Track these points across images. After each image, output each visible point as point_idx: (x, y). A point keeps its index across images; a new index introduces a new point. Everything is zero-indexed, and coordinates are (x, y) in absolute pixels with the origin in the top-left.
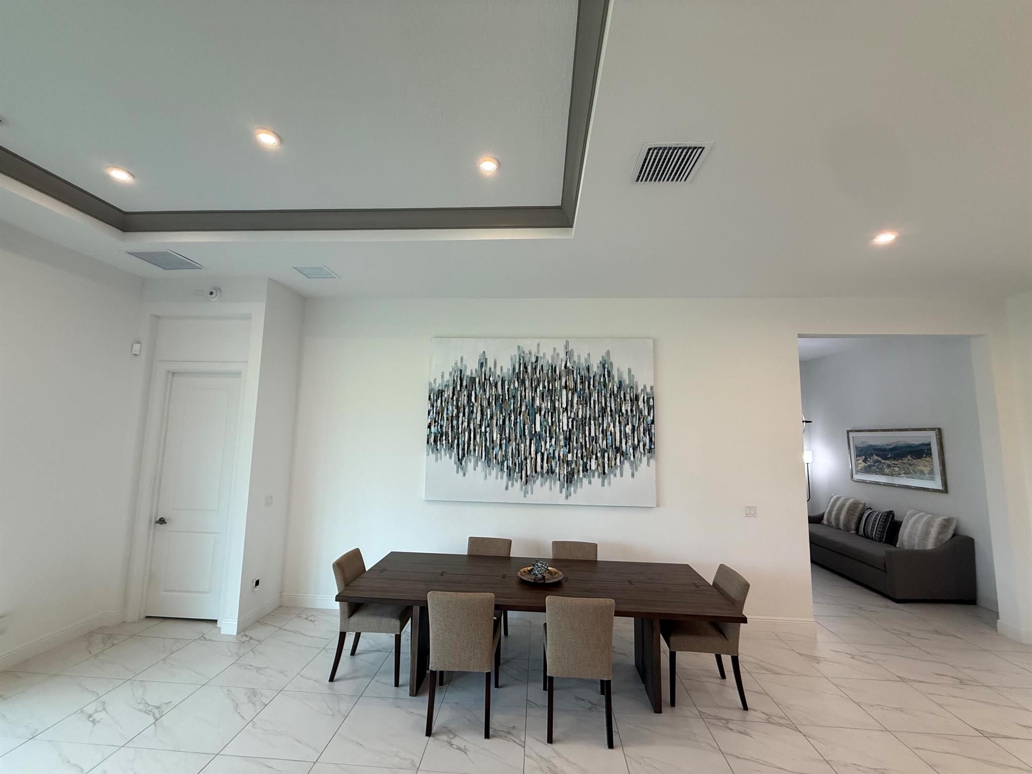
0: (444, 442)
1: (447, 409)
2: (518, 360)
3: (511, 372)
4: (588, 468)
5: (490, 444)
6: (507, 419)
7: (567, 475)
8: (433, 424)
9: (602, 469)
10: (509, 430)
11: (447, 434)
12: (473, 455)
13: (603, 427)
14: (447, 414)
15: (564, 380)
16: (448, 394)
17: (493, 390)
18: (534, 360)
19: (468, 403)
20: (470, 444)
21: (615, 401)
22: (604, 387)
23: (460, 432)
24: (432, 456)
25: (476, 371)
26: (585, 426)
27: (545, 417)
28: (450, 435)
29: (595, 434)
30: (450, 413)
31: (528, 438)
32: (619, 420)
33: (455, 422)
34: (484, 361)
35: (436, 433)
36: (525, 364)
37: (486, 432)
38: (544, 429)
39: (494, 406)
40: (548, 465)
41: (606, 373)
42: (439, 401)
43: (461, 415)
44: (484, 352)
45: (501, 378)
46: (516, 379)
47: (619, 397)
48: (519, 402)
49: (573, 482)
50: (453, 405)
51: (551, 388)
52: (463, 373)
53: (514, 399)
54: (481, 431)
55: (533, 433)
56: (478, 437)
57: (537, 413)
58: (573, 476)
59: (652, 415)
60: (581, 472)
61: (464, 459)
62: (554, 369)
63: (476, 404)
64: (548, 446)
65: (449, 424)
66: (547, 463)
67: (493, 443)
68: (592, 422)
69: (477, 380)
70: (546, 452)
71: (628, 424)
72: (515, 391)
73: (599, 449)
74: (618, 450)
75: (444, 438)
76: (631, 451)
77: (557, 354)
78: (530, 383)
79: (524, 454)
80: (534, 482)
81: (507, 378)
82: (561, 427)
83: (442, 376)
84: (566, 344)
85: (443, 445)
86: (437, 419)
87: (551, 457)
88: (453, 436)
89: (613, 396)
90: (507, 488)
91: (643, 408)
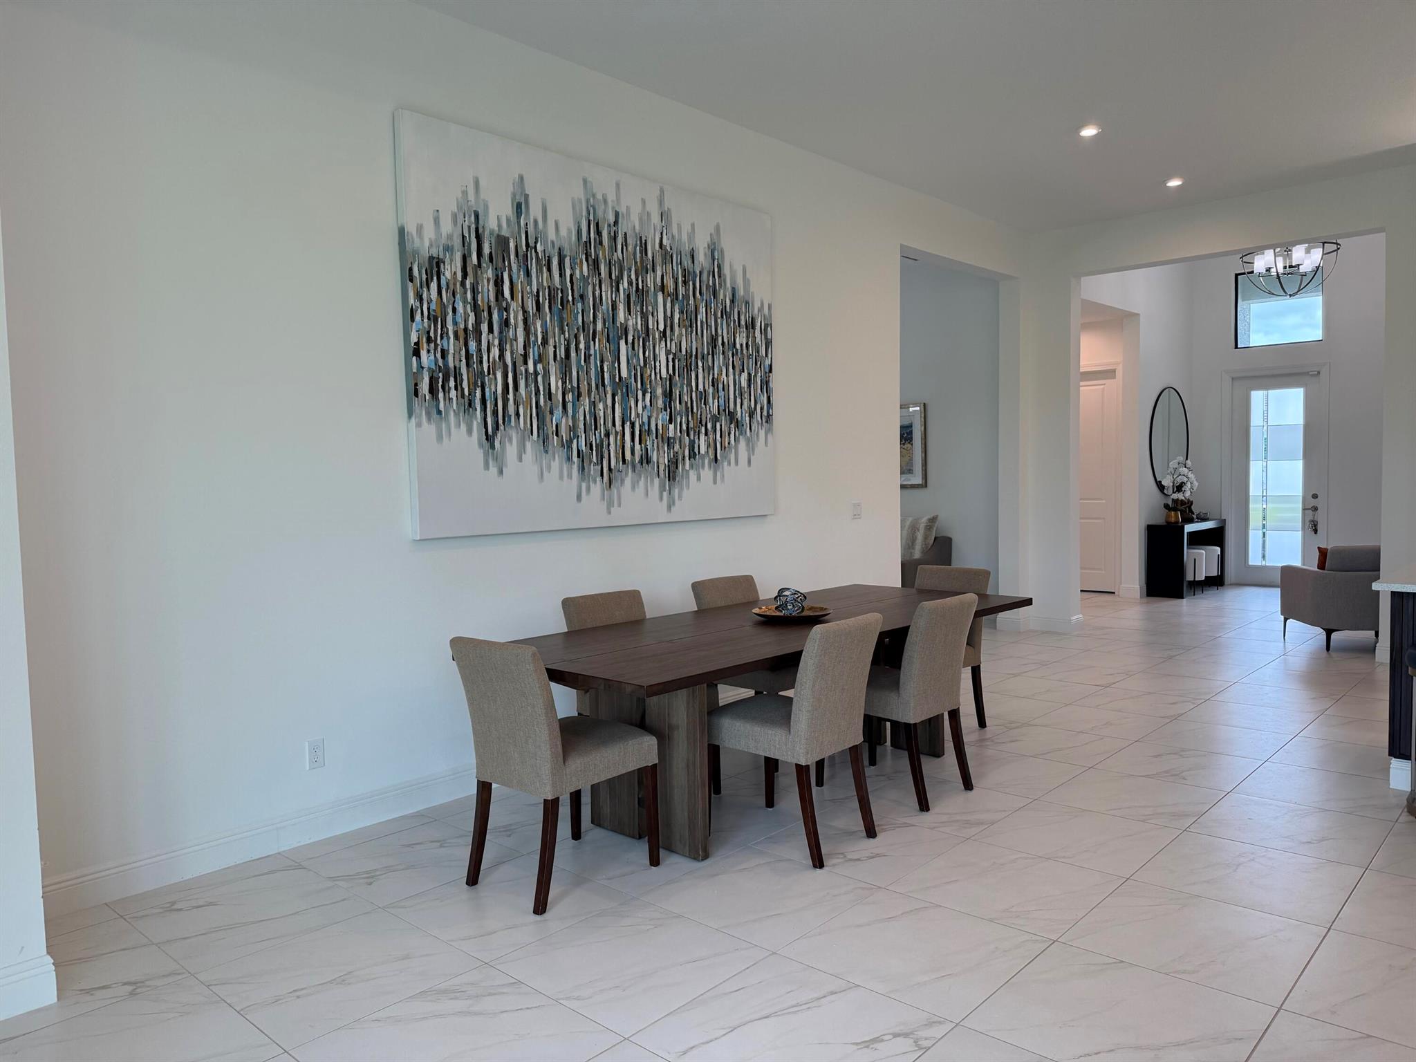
0: (453, 393)
1: (454, 310)
2: (584, 213)
3: (574, 238)
4: (696, 450)
5: (545, 402)
6: (573, 347)
7: (669, 466)
8: (425, 345)
9: (714, 452)
10: (578, 372)
11: (457, 374)
12: (516, 426)
13: (713, 374)
14: (455, 323)
15: (659, 273)
16: (452, 269)
17: (545, 275)
18: (612, 219)
19: (497, 299)
20: (508, 400)
21: (728, 325)
22: (714, 298)
23: (486, 370)
24: (429, 429)
25: (508, 220)
26: (691, 370)
27: (633, 349)
28: (465, 377)
29: (704, 387)
30: (460, 320)
31: (609, 389)
32: (733, 361)
33: (473, 346)
34: (523, 200)
35: (433, 371)
36: (597, 224)
37: (536, 373)
38: (633, 374)
39: (549, 315)
40: (642, 447)
41: (716, 270)
42: (434, 286)
43: (485, 327)
44: (521, 178)
45: (556, 251)
46: (584, 256)
47: (732, 318)
48: (592, 311)
49: (677, 479)
50: (465, 301)
51: (640, 287)
52: (481, 222)
53: (583, 303)
54: (526, 370)
55: (617, 380)
56: (522, 384)
57: (622, 338)
58: (677, 468)
59: (770, 356)
60: (687, 458)
61: (499, 435)
62: (644, 246)
63: (513, 305)
64: (639, 408)
65: (461, 350)
66: (640, 443)
67: (550, 399)
68: (700, 364)
69: (512, 245)
70: (637, 419)
71: (743, 371)
72: (584, 285)
73: (709, 416)
74: (732, 415)
75: (452, 384)
76: (748, 419)
77: (648, 213)
78: (607, 269)
79: (604, 423)
80: (622, 481)
81: (567, 252)
82: (658, 371)
83: (437, 221)
84: (661, 196)
85: (450, 399)
86: (432, 334)
87: (645, 430)
88: (472, 380)
89: (725, 317)
90: (579, 498)
91: (760, 343)
